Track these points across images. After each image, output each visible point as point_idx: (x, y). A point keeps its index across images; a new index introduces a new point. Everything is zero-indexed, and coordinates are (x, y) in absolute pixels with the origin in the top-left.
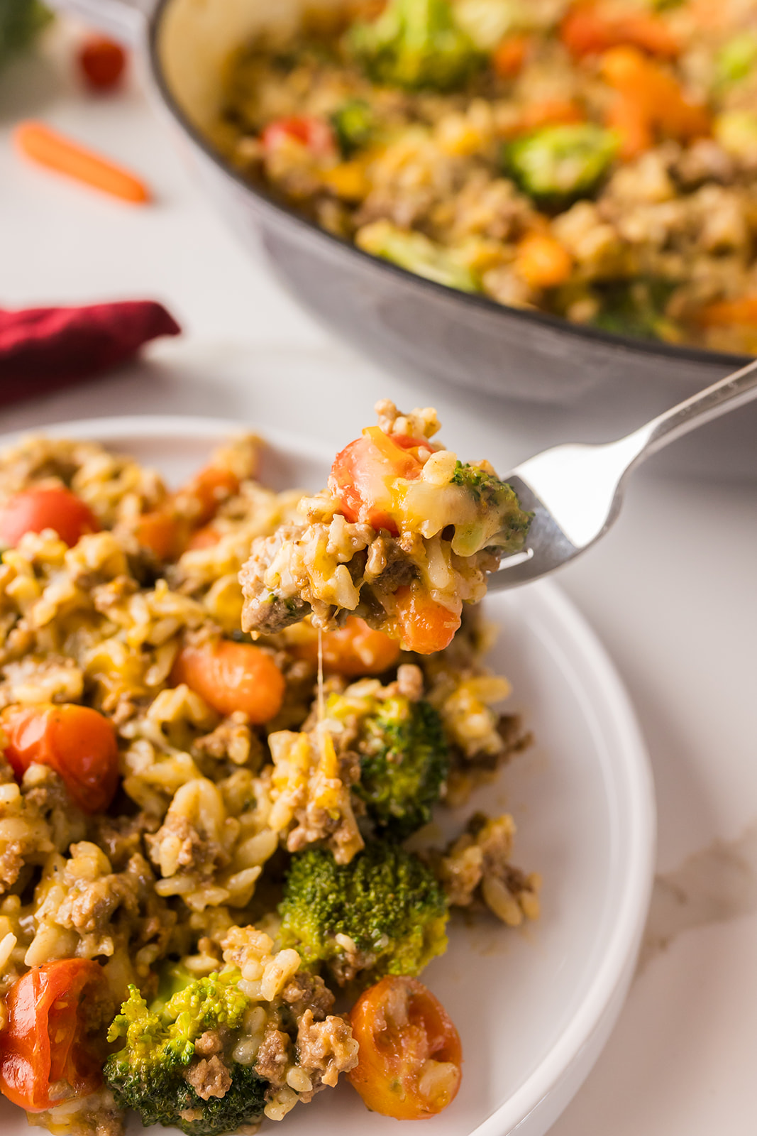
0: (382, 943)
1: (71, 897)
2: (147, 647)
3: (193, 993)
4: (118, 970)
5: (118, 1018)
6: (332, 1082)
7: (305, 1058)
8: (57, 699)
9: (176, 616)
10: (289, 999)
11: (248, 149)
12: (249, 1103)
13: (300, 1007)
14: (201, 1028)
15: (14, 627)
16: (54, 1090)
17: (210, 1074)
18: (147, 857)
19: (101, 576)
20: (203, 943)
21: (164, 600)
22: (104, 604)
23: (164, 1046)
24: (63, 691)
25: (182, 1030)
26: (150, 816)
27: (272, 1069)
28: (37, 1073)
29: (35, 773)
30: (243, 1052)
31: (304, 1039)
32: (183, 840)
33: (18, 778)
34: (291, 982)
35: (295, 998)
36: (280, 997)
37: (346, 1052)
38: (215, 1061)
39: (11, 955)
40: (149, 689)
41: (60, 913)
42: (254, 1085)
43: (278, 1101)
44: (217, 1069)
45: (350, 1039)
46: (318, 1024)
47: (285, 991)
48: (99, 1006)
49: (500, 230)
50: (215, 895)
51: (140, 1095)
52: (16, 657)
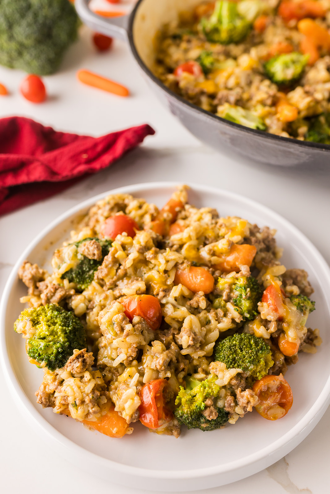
0: (252, 367)
1: (155, 360)
2: (166, 272)
3: (201, 387)
4: (173, 382)
5: (177, 397)
6: (251, 410)
7: (240, 403)
8: (139, 293)
9: (174, 260)
10: (233, 384)
11: (171, 77)
12: (224, 419)
13: (236, 387)
14: (205, 398)
15: (119, 268)
16: (160, 422)
17: (211, 412)
18: (176, 343)
19: (146, 248)
20: (199, 369)
21: (169, 254)
22: (149, 258)
23: (194, 404)
24: (139, 289)
25: (199, 399)
26: (175, 329)
27: (230, 408)
28: (154, 417)
29: (136, 319)
30: (220, 404)
31: (239, 397)
32: (189, 337)
33: (131, 322)
34: (233, 378)
35: (235, 383)
36: (229, 383)
37: (254, 400)
38: (212, 408)
39: (138, 380)
40: (168, 286)
41: (152, 365)
42: (225, 414)
43: (233, 418)
44: (213, 410)
45: (255, 396)
46: (243, 392)
47: (231, 381)
48: (169, 394)
49: (269, 102)
50: (201, 353)
51: (189, 421)
52: (121, 278)
